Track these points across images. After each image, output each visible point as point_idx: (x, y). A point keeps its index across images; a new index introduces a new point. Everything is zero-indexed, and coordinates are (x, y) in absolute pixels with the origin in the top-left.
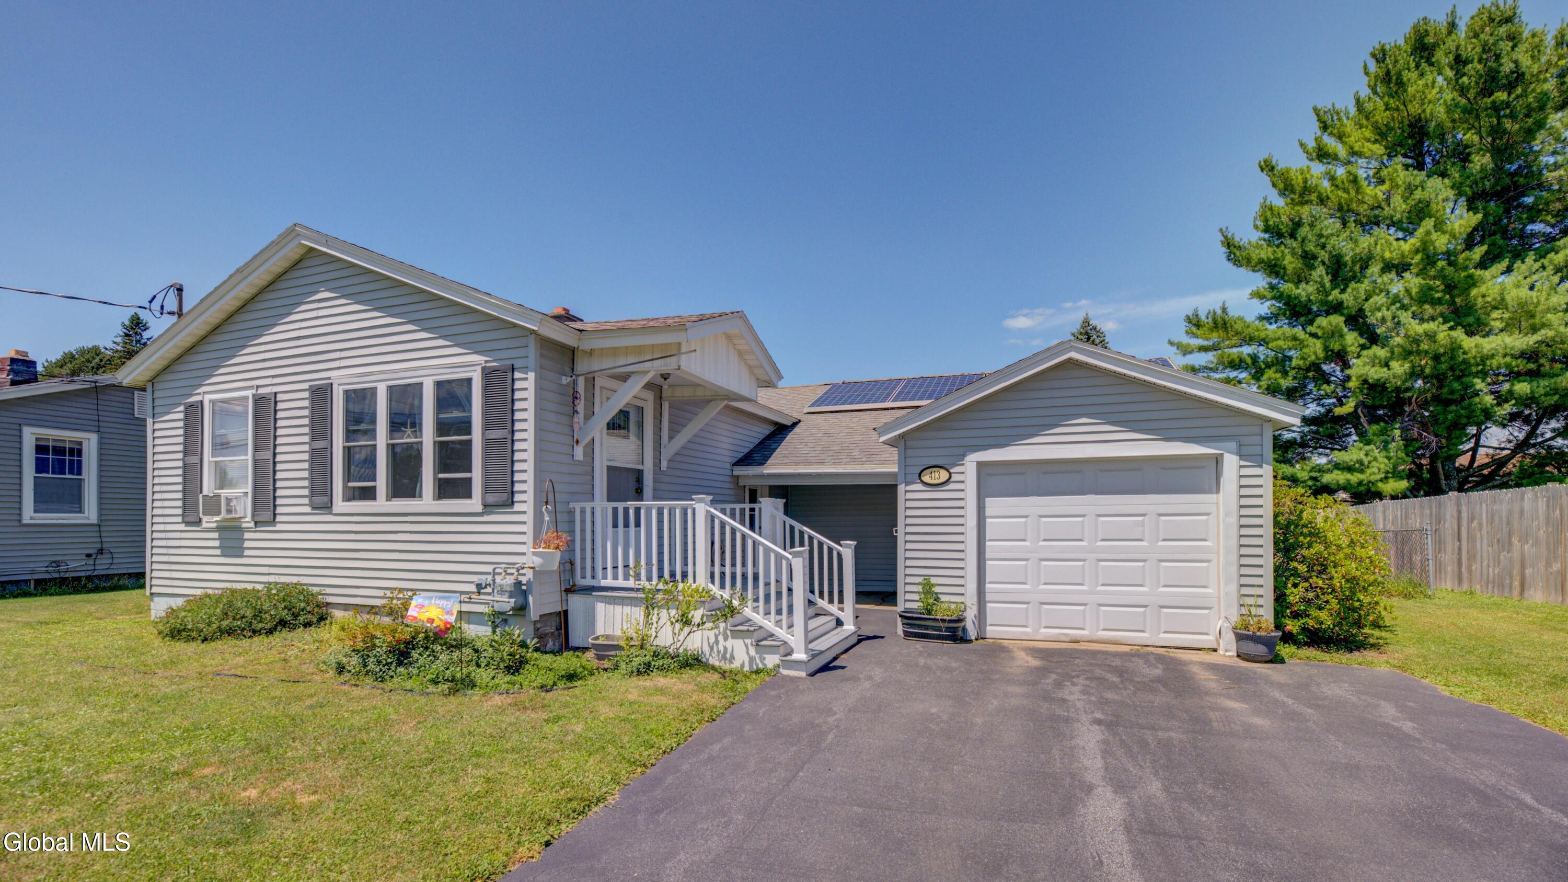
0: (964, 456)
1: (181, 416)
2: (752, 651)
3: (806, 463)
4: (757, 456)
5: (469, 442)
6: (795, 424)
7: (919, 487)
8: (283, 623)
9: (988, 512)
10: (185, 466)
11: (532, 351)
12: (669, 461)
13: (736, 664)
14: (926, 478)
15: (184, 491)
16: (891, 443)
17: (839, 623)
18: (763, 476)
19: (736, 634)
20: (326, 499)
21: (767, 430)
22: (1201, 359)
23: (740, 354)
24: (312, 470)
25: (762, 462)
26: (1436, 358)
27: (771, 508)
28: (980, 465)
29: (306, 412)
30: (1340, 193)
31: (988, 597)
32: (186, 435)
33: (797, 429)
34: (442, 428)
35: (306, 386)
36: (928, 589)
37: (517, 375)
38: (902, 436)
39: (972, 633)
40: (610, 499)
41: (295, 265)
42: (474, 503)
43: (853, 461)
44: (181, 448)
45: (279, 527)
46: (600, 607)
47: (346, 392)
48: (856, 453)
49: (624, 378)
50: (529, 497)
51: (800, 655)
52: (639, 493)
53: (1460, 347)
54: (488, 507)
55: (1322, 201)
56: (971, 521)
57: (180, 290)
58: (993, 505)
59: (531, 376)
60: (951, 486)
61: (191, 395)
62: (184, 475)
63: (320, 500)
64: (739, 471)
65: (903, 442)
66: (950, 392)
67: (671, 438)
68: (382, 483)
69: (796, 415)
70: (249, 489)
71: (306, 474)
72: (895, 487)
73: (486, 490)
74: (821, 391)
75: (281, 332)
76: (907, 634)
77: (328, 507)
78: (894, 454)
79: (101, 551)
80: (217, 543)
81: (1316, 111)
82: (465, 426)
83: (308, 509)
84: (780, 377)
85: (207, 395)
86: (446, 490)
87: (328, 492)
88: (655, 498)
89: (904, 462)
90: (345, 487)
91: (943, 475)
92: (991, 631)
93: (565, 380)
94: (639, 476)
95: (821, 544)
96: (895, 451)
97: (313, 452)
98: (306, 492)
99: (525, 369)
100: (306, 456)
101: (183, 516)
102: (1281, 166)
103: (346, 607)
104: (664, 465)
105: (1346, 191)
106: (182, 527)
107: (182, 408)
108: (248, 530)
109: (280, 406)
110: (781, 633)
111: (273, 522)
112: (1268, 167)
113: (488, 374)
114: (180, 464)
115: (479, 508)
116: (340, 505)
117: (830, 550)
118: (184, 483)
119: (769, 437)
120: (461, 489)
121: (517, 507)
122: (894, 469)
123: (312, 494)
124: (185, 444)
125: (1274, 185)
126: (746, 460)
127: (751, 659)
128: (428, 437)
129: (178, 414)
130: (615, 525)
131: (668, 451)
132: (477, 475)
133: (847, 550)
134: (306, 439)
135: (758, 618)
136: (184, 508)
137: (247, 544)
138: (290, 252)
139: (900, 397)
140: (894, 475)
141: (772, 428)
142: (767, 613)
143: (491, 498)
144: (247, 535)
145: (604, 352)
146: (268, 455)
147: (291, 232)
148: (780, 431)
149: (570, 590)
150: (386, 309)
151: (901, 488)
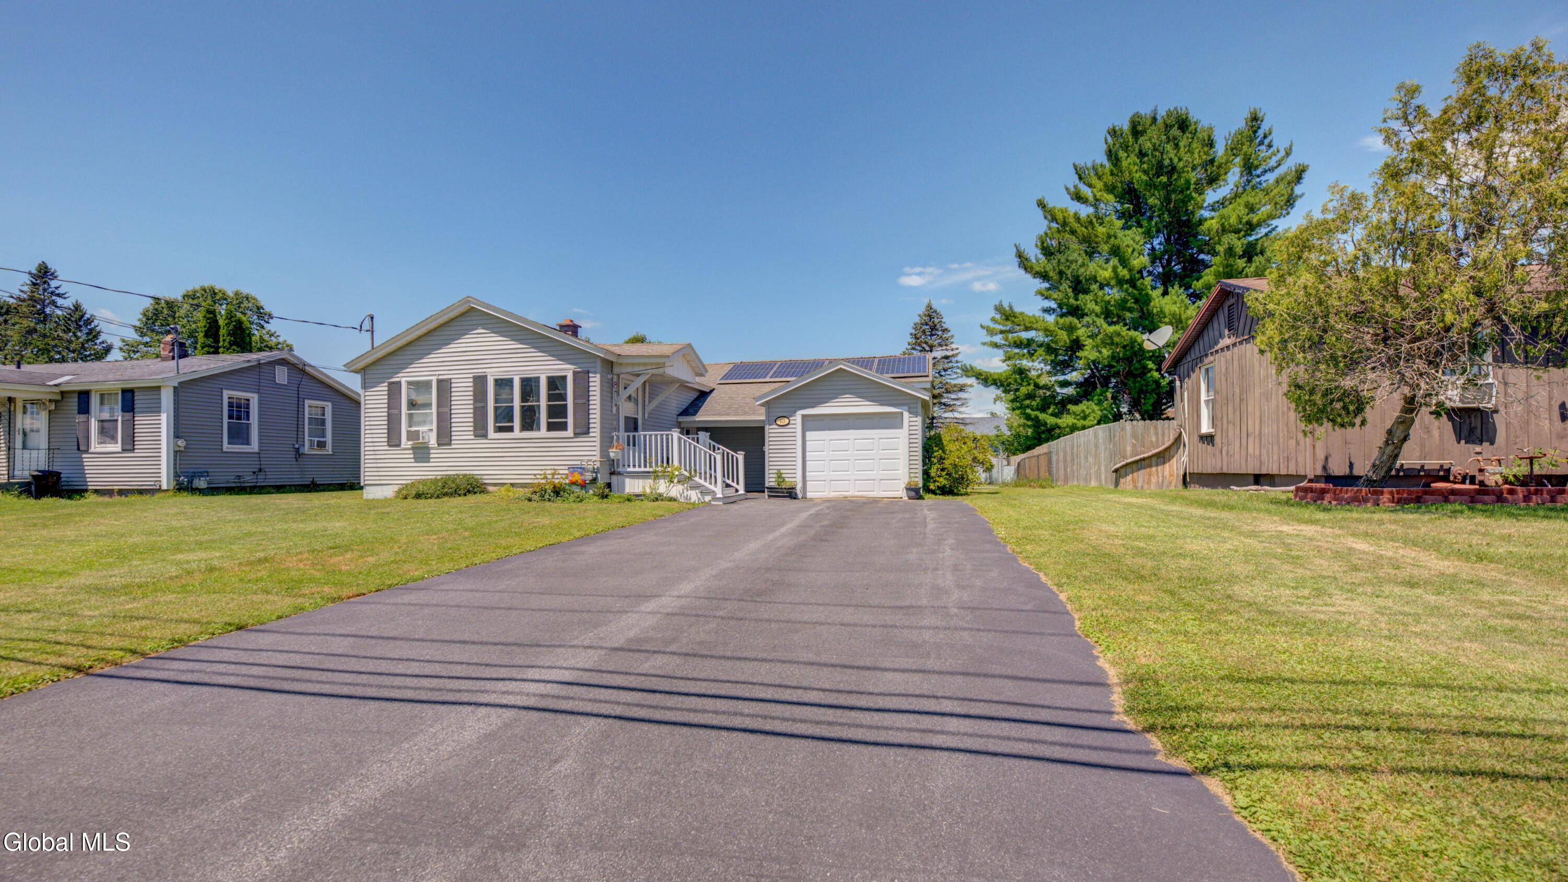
0: (795, 412)
1: (386, 388)
2: (699, 495)
3: (719, 414)
4: (691, 411)
5: (566, 406)
6: (712, 391)
7: (775, 426)
8: (469, 491)
9: (807, 438)
10: (389, 416)
11: (599, 364)
12: (649, 413)
13: (692, 501)
14: (778, 422)
15: (388, 429)
16: (761, 405)
17: (737, 491)
18: (695, 422)
19: (692, 488)
20: (484, 432)
21: (695, 395)
22: (998, 339)
23: (688, 361)
24: (474, 418)
25: (695, 414)
26: (1124, 347)
27: (704, 436)
28: (804, 416)
29: (471, 389)
30: (1083, 229)
31: (808, 479)
32: (389, 399)
33: (713, 395)
34: (550, 398)
35: (471, 376)
36: (779, 475)
37: (591, 375)
38: (767, 402)
39: (800, 496)
40: (626, 431)
41: (463, 315)
42: (570, 432)
43: (745, 413)
44: (386, 405)
45: (453, 446)
46: (627, 481)
47: (496, 381)
48: (747, 409)
49: (638, 375)
50: (598, 430)
51: (719, 495)
52: (636, 429)
53: (1136, 341)
54: (576, 435)
55: (1073, 232)
56: (799, 443)
57: (372, 318)
58: (810, 435)
59: (598, 376)
60: (790, 426)
61: (392, 378)
62: (388, 421)
63: (479, 432)
64: (681, 419)
65: (767, 405)
66: (809, 372)
67: (650, 402)
68: (517, 423)
69: (712, 385)
70: (434, 427)
71: (472, 420)
72: (763, 428)
73: (575, 426)
74: (727, 369)
75: (453, 347)
76: (769, 496)
77: (485, 436)
78: (763, 410)
79: (260, 470)
80: (412, 456)
81: (1075, 167)
82: (563, 397)
83: (473, 437)
84: (707, 371)
85: (404, 378)
86: (551, 427)
87: (485, 428)
88: (644, 430)
89: (768, 414)
90: (495, 426)
91: (786, 421)
92: (809, 495)
93: (610, 376)
94: (636, 420)
95: (728, 454)
96: (764, 408)
97: (475, 409)
98: (472, 429)
99: (595, 373)
100: (472, 411)
101: (388, 442)
102: (1050, 206)
103: (495, 485)
104: (646, 415)
105: (1086, 228)
106: (387, 448)
107: (386, 384)
108: (433, 448)
109: (453, 385)
110: (712, 487)
111: (450, 444)
112: (1041, 204)
113: (575, 373)
114: (386, 414)
115: (572, 435)
116: (492, 434)
117: (733, 456)
118: (388, 425)
119: (696, 399)
120: (563, 427)
121: (591, 435)
122: (763, 418)
123: (475, 430)
124: (388, 403)
125: (1045, 218)
126: (685, 412)
127: (699, 499)
128: (543, 403)
129: (384, 387)
130: (629, 445)
131: (649, 408)
132: (570, 420)
133: (740, 456)
134: (471, 402)
135: (702, 482)
136: (388, 438)
137: (432, 456)
138: (463, 309)
139: (776, 375)
140: (763, 421)
141: (698, 394)
142: (705, 479)
143: (578, 431)
144: (432, 451)
145: (627, 364)
146: (447, 410)
147: (467, 300)
148: (703, 395)
149: (612, 473)
150: (520, 341)
151: (767, 427)
